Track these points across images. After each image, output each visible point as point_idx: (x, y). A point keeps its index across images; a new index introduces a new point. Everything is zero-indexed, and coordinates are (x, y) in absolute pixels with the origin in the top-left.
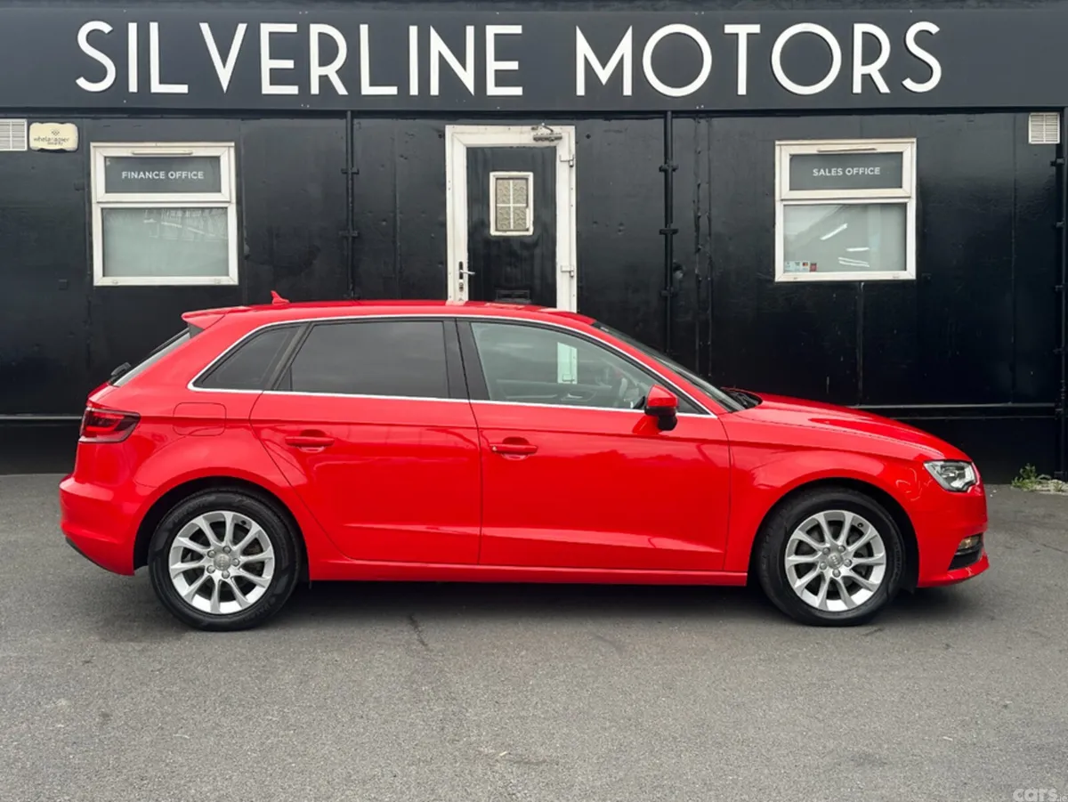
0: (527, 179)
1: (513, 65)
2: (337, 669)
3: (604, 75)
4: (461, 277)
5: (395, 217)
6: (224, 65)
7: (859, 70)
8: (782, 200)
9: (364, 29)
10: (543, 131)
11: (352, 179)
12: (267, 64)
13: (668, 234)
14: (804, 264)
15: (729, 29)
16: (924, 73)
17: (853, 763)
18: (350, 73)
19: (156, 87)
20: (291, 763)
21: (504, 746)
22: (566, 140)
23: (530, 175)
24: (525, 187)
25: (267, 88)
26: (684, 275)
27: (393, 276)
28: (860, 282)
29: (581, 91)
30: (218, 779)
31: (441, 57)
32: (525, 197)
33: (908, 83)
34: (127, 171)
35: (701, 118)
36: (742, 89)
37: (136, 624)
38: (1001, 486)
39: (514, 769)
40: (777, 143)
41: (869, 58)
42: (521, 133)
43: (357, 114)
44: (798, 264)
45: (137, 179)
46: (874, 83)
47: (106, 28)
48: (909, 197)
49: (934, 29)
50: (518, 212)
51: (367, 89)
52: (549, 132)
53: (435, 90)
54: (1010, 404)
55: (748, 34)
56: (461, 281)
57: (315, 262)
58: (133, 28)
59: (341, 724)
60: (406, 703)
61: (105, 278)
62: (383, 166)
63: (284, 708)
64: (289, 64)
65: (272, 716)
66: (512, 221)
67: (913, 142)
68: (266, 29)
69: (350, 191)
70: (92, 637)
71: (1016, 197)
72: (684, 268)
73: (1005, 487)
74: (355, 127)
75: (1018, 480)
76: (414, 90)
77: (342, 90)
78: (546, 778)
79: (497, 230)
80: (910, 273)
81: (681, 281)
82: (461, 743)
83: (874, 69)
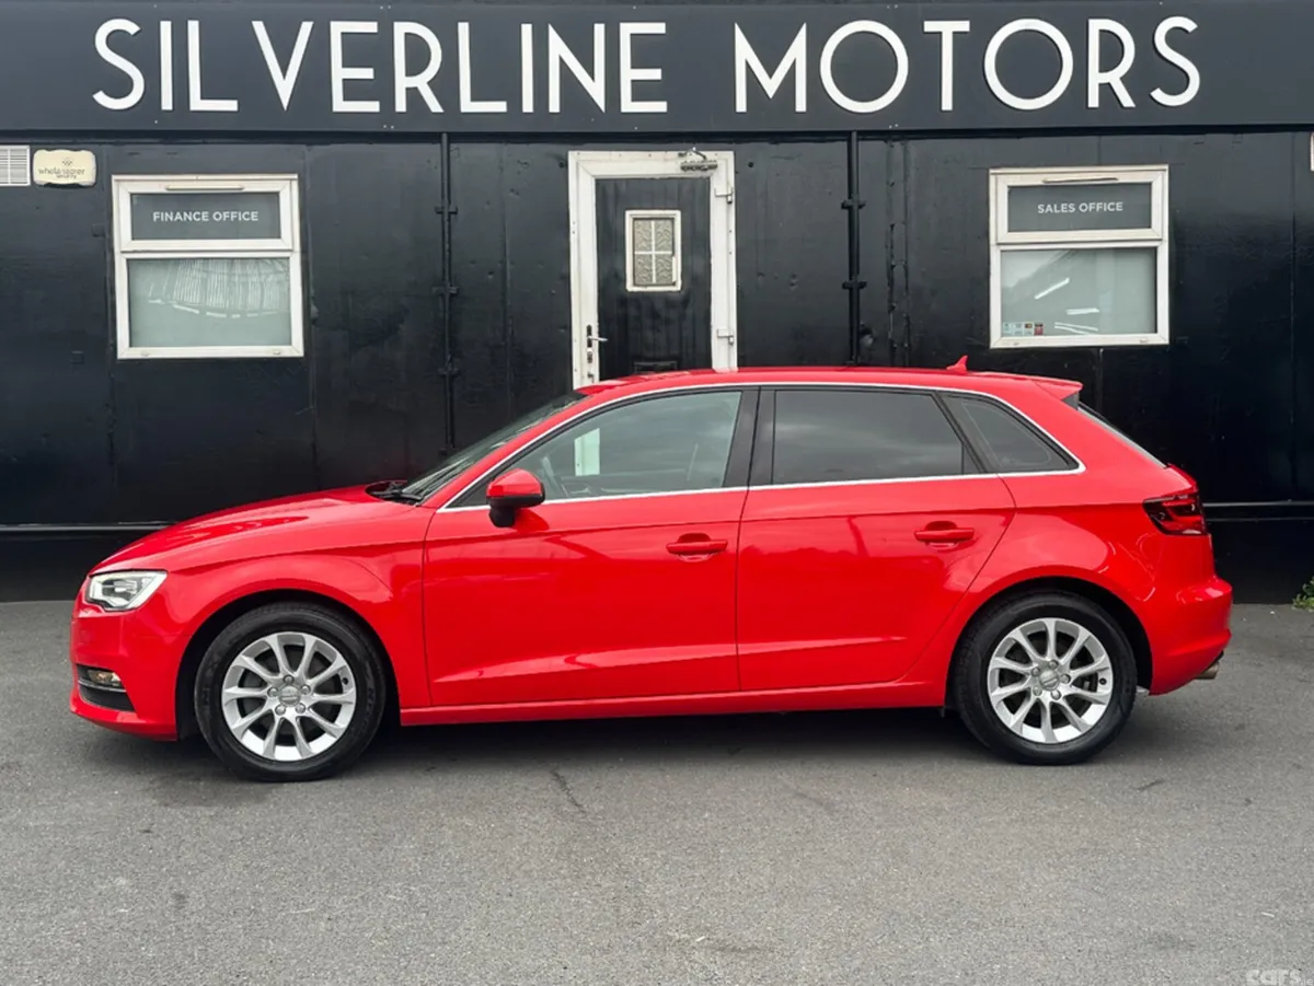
0: (672, 220)
1: (655, 74)
2: (470, 836)
3: (771, 85)
4: (590, 345)
5: (505, 267)
6: (284, 75)
7: (1096, 78)
8: (999, 244)
9: (463, 29)
10: (693, 157)
11: (449, 220)
12: (339, 73)
13: (854, 289)
14: (1027, 326)
15: (930, 26)
16: (1178, 82)
17: (1151, 946)
18: (445, 84)
19: (197, 103)
20: (428, 954)
21: (699, 929)
22: (723, 169)
23: (677, 214)
24: (670, 229)
25: (340, 105)
26: (875, 340)
27: (503, 343)
28: (1099, 348)
29: (741, 106)
30: (338, 973)
31: (562, 63)
32: (671, 243)
33: (1158, 95)
34: (161, 211)
35: (895, 140)
36: (947, 103)
37: (202, 783)
38: (1280, 606)
39: (717, 959)
40: (992, 171)
41: (1108, 64)
42: (666, 160)
43: (455, 137)
44: (1019, 326)
45: (173, 222)
46: (1115, 94)
47: (131, 28)
48: (1160, 240)
49: (1190, 25)
50: (660, 260)
51: (468, 105)
52: (701, 158)
53: (554, 106)
54: (1289, 502)
55: (954, 33)
56: (590, 350)
57: (401, 326)
58: (166, 28)
59: (485, 905)
60: (565, 878)
61: (133, 349)
62: (488, 203)
63: (409, 885)
64: (367, 73)
65: (395, 895)
66: (654, 272)
67: (1164, 170)
68: (338, 28)
69: (447, 235)
70: (147, 801)
71: (1295, 239)
72: (875, 332)
73: (1285, 607)
74: (452, 154)
75: (1301, 598)
76: (528, 106)
77: (435, 106)
78: (761, 969)
79: (635, 284)
80: (1162, 337)
81: (870, 349)
82: (644, 925)
83: (1114, 78)
